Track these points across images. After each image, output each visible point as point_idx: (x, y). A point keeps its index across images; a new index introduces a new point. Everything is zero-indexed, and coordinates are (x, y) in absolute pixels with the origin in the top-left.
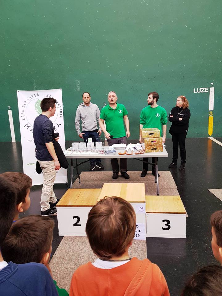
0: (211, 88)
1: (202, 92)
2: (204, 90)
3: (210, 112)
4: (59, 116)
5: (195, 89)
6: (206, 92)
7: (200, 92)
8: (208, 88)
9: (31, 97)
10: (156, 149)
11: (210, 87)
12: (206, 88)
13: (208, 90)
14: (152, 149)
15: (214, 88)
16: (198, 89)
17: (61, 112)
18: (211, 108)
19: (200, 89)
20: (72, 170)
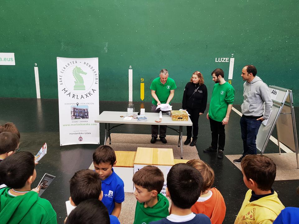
0: (231, 59)
1: (223, 61)
2: (225, 60)
3: (229, 81)
4: (95, 82)
5: (216, 58)
6: (226, 61)
7: (221, 61)
8: (228, 58)
9: (70, 64)
10: (182, 118)
11: (230, 57)
12: (227, 58)
13: (228, 60)
14: (178, 118)
15: (234, 58)
16: (219, 58)
17: (97, 79)
18: (231, 77)
19: (221, 58)
20: (106, 133)
